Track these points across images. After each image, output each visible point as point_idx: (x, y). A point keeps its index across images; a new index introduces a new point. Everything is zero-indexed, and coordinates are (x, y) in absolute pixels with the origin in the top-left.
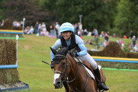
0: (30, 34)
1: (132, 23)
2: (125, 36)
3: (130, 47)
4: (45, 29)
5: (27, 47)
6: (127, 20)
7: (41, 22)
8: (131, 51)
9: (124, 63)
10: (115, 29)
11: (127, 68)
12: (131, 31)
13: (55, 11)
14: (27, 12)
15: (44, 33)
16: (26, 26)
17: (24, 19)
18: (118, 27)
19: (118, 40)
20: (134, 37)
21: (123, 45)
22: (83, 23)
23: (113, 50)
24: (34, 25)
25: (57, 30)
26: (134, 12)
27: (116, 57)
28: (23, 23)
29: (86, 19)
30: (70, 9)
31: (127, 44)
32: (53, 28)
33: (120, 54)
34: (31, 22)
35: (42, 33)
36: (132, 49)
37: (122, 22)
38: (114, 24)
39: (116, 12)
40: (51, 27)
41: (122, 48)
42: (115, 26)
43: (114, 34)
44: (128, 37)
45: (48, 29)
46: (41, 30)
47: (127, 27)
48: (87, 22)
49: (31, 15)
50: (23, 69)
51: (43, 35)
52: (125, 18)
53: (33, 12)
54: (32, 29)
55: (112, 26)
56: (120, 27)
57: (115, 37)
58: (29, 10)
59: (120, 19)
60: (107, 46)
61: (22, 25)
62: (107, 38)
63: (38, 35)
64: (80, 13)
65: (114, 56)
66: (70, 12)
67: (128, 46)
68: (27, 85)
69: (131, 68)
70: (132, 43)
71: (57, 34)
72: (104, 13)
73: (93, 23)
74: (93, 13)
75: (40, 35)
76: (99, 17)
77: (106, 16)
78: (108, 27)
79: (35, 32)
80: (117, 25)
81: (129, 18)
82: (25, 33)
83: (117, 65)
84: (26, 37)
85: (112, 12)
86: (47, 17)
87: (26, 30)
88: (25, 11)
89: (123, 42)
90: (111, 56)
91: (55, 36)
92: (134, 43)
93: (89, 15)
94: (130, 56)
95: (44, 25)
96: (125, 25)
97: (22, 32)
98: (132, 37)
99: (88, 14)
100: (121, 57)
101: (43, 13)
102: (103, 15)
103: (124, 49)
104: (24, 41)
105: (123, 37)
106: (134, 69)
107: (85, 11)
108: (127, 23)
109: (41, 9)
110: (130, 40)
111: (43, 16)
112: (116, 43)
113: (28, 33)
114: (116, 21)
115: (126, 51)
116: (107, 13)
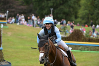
0: (12, 23)
1: (92, 15)
2: (86, 25)
3: (90, 33)
4: (24, 20)
5: (9, 34)
6: (88, 12)
7: (21, 14)
8: (92, 37)
9: (85, 46)
10: (79, 20)
11: (88, 50)
12: (92, 21)
13: (31, 5)
14: (10, 6)
15: (23, 22)
16: (9, 17)
17: (8, 12)
18: (81, 18)
19: (81, 28)
20: (94, 25)
21: (85, 32)
22: (53, 15)
23: (77, 36)
24: (15, 16)
25: (33, 20)
26: (93, 6)
27: (80, 41)
28: (6, 15)
29: (56, 11)
30: (43, 4)
31: (88, 31)
32: (30, 19)
33: (82, 39)
34: (13, 14)
35: (21, 22)
36: (92, 35)
37: (84, 14)
38: (78, 15)
39: (80, 6)
40: (29, 18)
41: (84, 35)
42: (78, 17)
43: (78, 24)
44: (89, 26)
45: (26, 20)
46: (21, 20)
47: (88, 18)
48: (57, 13)
49: (13, 8)
50: (7, 51)
51: (23, 24)
52: (86, 11)
53: (15, 6)
54: (14, 20)
55: (76, 17)
56: (83, 18)
57: (78, 26)
58: (11, 5)
59: (83, 12)
60: (72, 33)
61: (6, 16)
62: (72, 27)
63: (18, 24)
64: (51, 7)
65: (78, 41)
66: (43, 6)
67: (89, 33)
68: (10, 63)
69: (91, 50)
70: (92, 31)
71: (33, 23)
72: (70, 7)
73: (62, 15)
74: (62, 7)
75: (20, 24)
76: (66, 10)
77: (71, 9)
78: (73, 18)
79: (16, 22)
80: (80, 16)
81: (89, 11)
82: (8, 23)
83: (80, 48)
84: (9, 26)
85: (76, 6)
86: (25, 10)
87: (9, 21)
88: (8, 5)
89: (85, 30)
90: (75, 41)
91: (32, 25)
92: (94, 31)
93: (59, 9)
94: (90, 40)
95: (23, 17)
96: (87, 16)
97: (6, 21)
98: (92, 25)
99: (57, 8)
100: (83, 41)
101: (22, 7)
102: (69, 8)
103: (86, 35)
104: (8, 29)
105: (85, 26)
106: (93, 50)
107: (55, 5)
108: (88, 14)
109: (21, 3)
110: (90, 28)
111: (22, 9)
112: (80, 31)
113: (11, 22)
114: (79, 13)
115: (87, 37)
116: (72, 7)
